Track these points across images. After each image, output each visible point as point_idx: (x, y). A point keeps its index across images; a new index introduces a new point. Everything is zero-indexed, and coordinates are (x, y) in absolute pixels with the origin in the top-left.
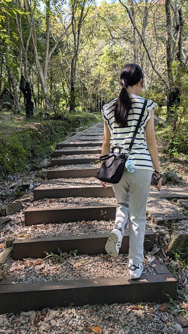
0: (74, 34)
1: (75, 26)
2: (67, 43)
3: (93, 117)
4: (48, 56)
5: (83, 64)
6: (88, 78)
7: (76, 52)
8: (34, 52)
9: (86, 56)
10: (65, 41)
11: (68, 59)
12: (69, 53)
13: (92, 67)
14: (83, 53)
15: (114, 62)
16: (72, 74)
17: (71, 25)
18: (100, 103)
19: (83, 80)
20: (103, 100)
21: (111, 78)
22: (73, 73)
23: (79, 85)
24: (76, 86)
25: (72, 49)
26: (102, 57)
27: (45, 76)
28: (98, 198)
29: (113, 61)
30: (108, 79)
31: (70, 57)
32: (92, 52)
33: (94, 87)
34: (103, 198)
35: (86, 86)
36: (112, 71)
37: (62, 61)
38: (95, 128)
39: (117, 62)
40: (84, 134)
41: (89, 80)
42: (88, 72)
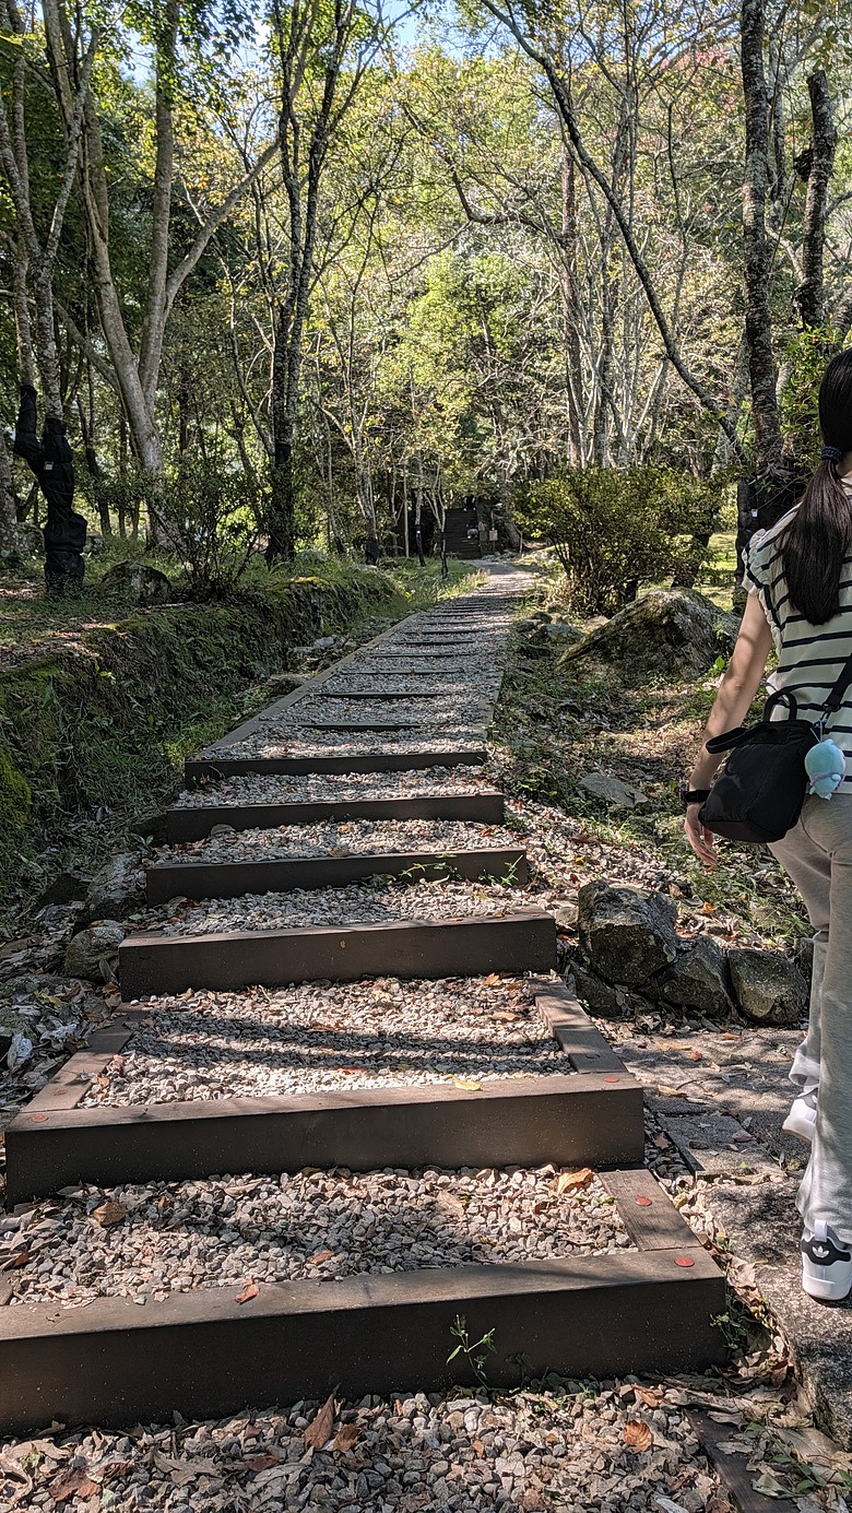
0: (290, 190)
1: (296, 151)
2: (258, 233)
3: (378, 586)
4: (166, 291)
5: (334, 333)
6: (357, 400)
7: (301, 276)
8: (98, 269)
9: (346, 298)
10: (248, 224)
11: (262, 311)
12: (264, 280)
13: (375, 348)
14: (332, 284)
15: (478, 330)
16: (278, 379)
17: (276, 146)
18: (412, 515)
19: (331, 410)
20: (424, 499)
21: (464, 403)
22: (283, 375)
23: (316, 432)
24: (300, 436)
25: (279, 265)
26: (422, 303)
27: (148, 387)
28: (430, 1174)
29: (473, 324)
30: (451, 406)
31: (270, 299)
32: (377, 278)
33: (386, 441)
34: (456, 1170)
35: (347, 439)
36: (466, 370)
37: (231, 316)
38: (394, 649)
39: (489, 330)
40: (334, 686)
41: (360, 410)
42: (356, 374)
